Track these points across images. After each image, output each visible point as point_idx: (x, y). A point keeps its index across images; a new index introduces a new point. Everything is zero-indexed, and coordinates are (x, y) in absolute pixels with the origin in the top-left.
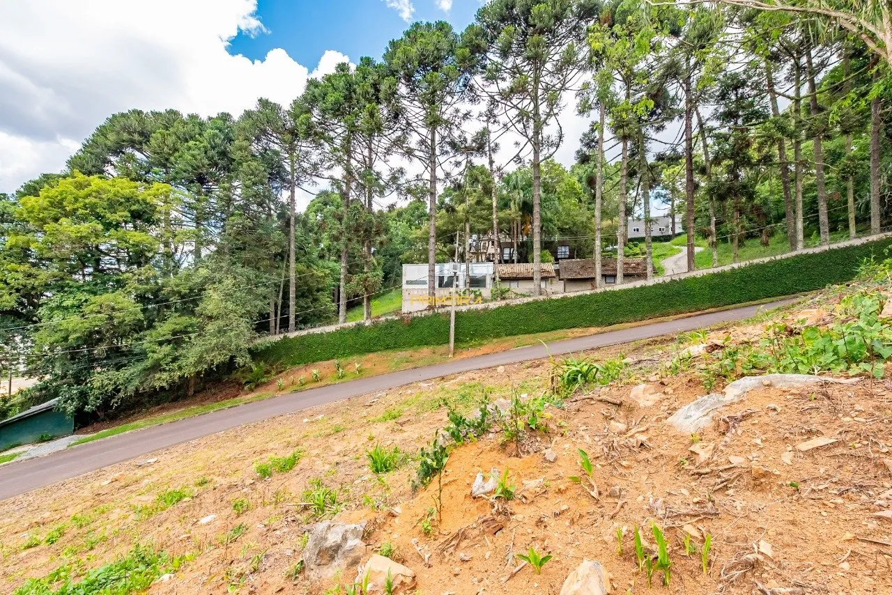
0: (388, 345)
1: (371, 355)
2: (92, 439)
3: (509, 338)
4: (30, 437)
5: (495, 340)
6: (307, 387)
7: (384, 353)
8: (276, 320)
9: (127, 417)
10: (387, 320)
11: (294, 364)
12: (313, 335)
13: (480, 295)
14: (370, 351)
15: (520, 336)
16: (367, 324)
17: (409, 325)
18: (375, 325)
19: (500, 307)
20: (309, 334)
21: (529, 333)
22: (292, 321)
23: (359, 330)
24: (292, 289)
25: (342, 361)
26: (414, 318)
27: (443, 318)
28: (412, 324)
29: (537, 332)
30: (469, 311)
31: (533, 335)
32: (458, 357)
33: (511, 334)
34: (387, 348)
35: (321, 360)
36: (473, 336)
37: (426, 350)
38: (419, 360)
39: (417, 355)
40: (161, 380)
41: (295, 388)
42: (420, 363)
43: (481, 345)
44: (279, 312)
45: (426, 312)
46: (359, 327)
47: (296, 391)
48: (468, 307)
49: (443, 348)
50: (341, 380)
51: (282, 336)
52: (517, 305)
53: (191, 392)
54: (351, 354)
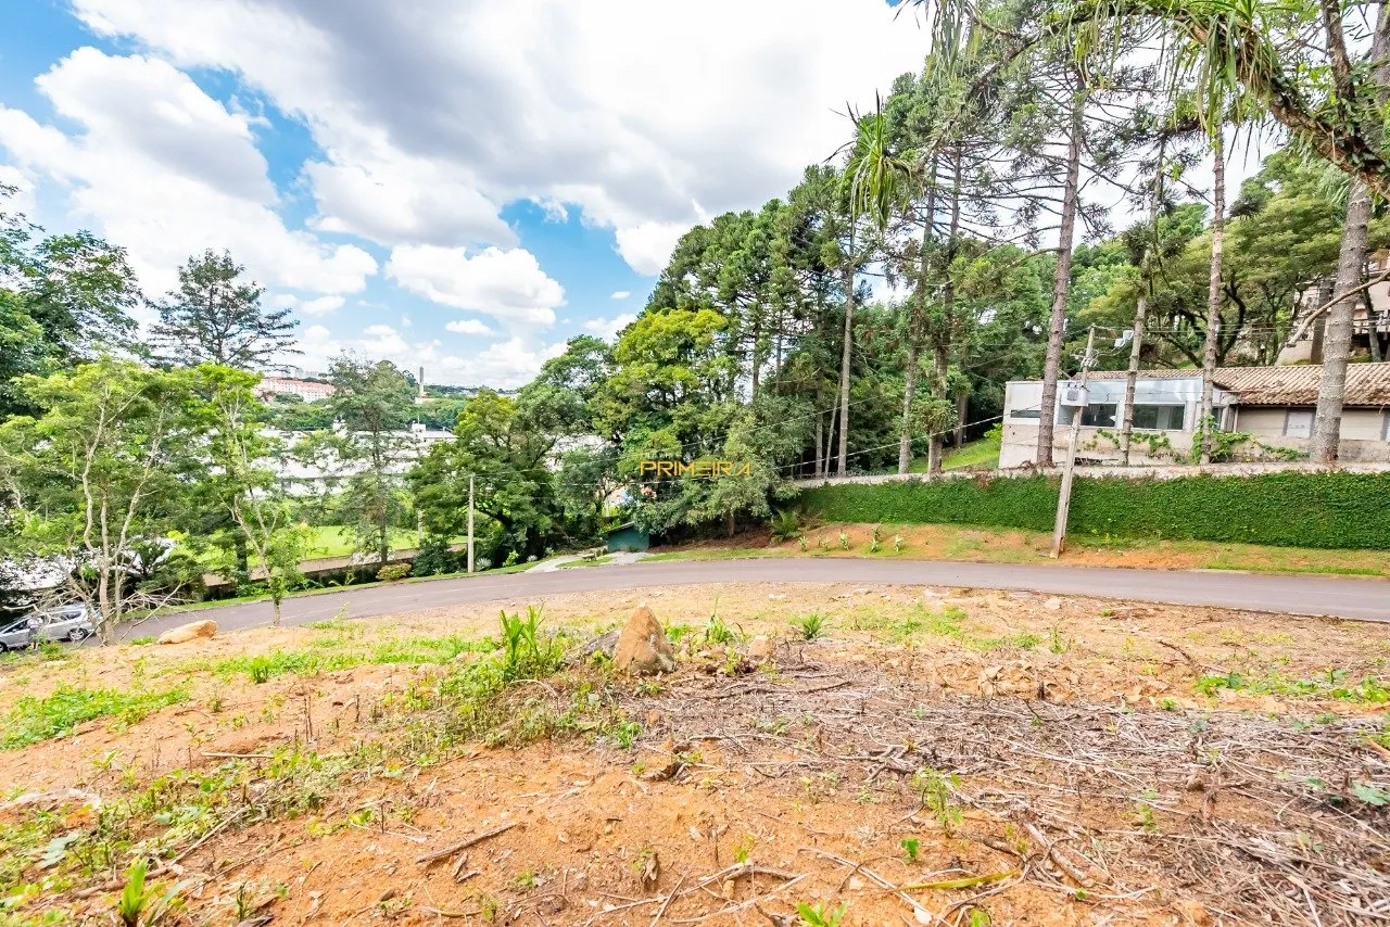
0: (954, 517)
1: (928, 527)
2: (654, 559)
3: (1203, 544)
4: (624, 546)
5: (1165, 544)
6: (833, 554)
7: (947, 528)
8: (824, 463)
9: (683, 544)
10: (954, 478)
11: (832, 519)
12: (856, 486)
13: (1166, 443)
14: (926, 521)
15: (1236, 547)
16: (924, 480)
17: (989, 490)
18: (937, 482)
19: (1183, 479)
20: (851, 484)
21: (1265, 543)
22: (842, 464)
23: (913, 486)
24: (844, 419)
25: (885, 528)
26: (999, 480)
27: (1048, 485)
28: (997, 488)
29: (1291, 544)
30: (1108, 478)
31: (1276, 550)
32: (1067, 560)
33: (1211, 538)
34: (953, 519)
35: (864, 521)
36: (1115, 528)
37: (1014, 536)
38: (996, 549)
39: (996, 542)
40: (692, 517)
41: (818, 551)
42: (995, 556)
43: (1127, 546)
44: (829, 449)
45: (1020, 472)
46: (914, 485)
47: (817, 556)
48: (1106, 471)
49: (1040, 539)
50: (874, 555)
51: (823, 482)
52: (1231, 479)
53: (732, 532)
54: (901, 520)
